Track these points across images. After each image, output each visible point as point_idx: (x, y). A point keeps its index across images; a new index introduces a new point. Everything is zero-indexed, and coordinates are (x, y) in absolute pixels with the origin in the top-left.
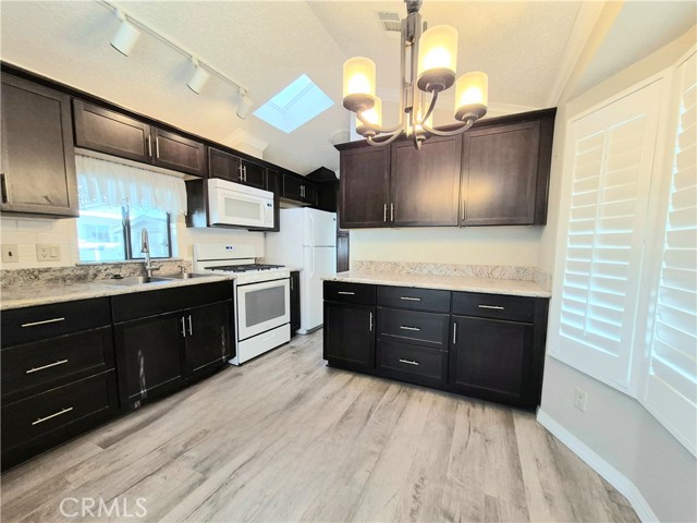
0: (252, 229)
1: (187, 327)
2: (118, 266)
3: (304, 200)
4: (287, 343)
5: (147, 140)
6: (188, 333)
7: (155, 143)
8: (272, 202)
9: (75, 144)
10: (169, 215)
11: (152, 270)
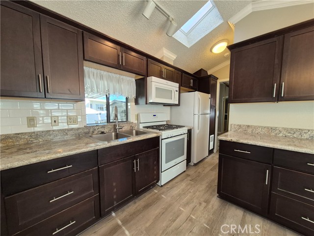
0: (165, 105)
1: (137, 166)
2: (103, 127)
3: (191, 88)
4: (184, 171)
5: (119, 56)
6: (137, 169)
7: (123, 57)
8: (178, 89)
9: (84, 59)
10: (127, 99)
11: (119, 129)
